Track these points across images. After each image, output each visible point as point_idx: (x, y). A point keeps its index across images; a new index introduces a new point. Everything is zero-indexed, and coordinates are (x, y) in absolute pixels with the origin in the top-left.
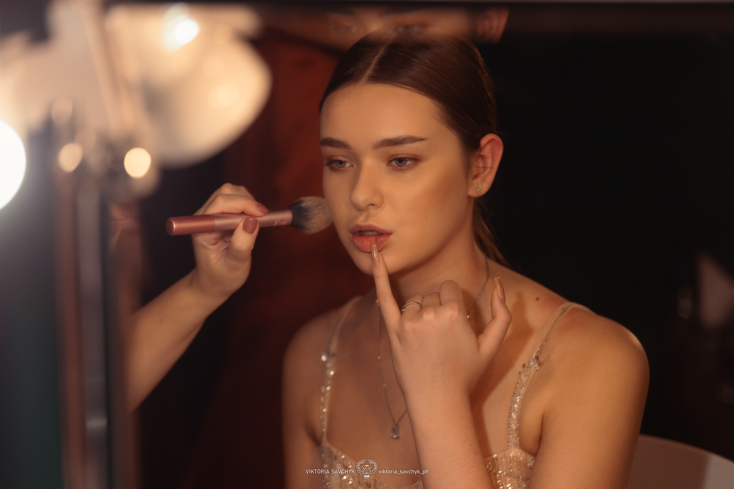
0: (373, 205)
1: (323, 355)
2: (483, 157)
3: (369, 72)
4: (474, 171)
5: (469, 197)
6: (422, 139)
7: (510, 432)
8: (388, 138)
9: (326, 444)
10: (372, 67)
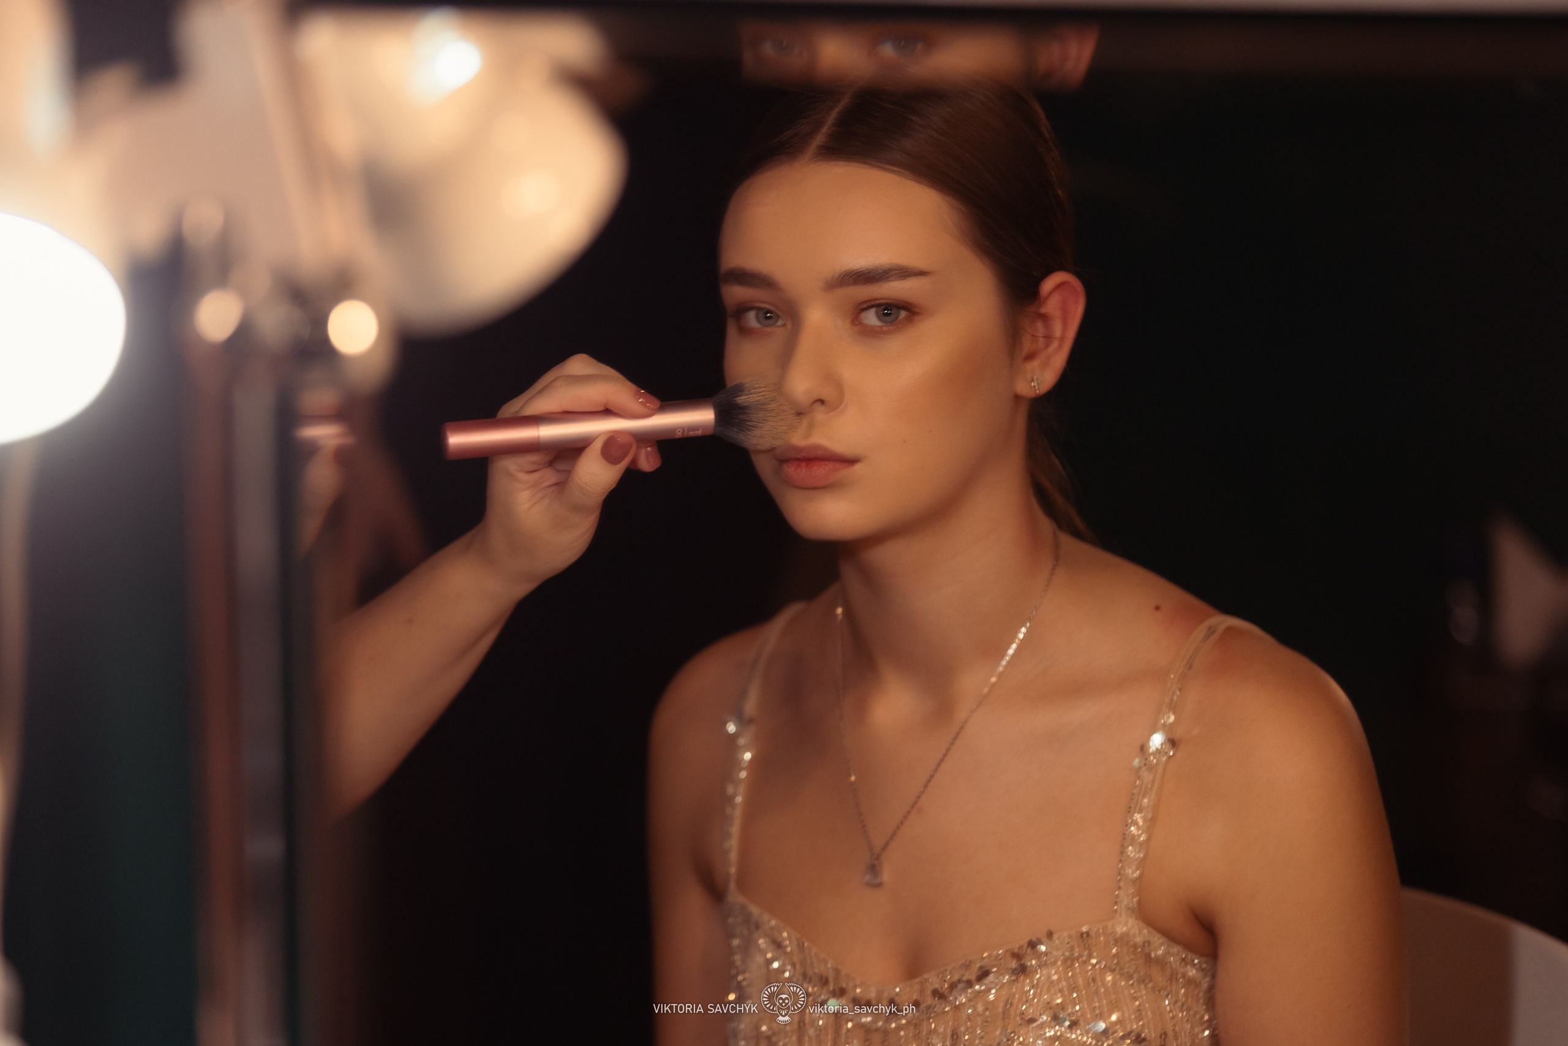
0: (822, 402)
1: (730, 721)
2: (1044, 318)
3: (819, 139)
4: (1027, 345)
5: (1017, 398)
6: (922, 273)
7: (1122, 884)
8: (855, 268)
9: (735, 897)
10: (825, 129)
